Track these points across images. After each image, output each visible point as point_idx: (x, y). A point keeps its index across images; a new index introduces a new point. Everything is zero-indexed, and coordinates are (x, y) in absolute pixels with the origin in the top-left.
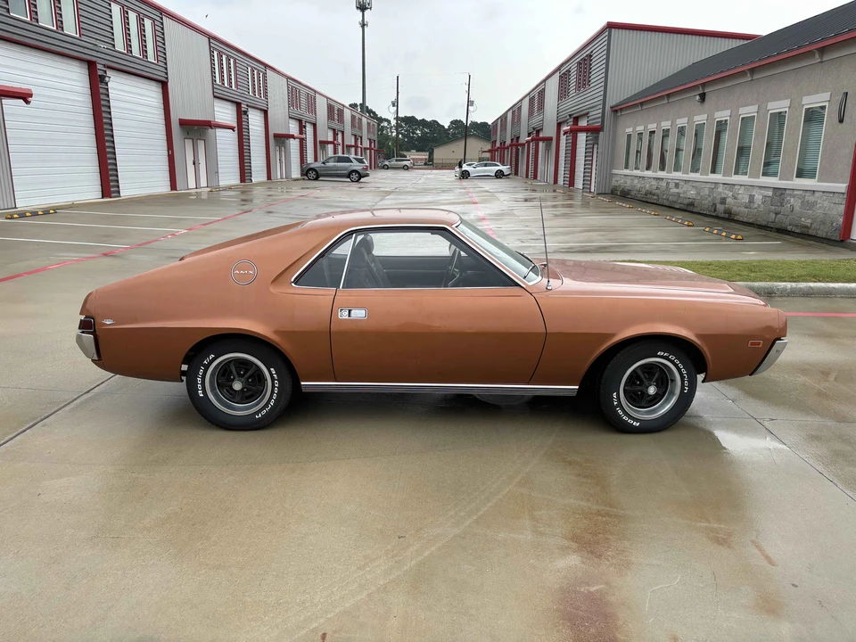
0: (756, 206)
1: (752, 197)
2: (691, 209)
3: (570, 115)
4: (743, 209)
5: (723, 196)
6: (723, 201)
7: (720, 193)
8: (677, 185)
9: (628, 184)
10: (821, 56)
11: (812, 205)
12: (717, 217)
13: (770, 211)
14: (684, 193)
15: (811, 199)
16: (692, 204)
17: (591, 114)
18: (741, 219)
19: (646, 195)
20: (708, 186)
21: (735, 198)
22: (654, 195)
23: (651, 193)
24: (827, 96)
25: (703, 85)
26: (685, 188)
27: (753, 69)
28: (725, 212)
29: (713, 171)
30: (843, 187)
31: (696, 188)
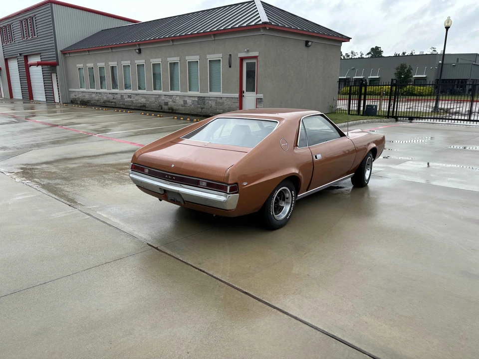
0: (189, 105)
1: (185, 102)
2: (144, 108)
3: (20, 54)
4: (180, 107)
5: (166, 101)
6: (166, 104)
7: (163, 100)
8: (129, 97)
9: (87, 97)
10: (214, 38)
11: (222, 104)
12: (163, 112)
13: (198, 108)
14: (136, 100)
15: (221, 101)
16: (144, 106)
17: (42, 54)
18: (181, 112)
19: (104, 102)
20: (154, 96)
21: (175, 102)
22: (112, 102)
23: (109, 102)
24: (221, 55)
25: (139, 45)
26: (137, 98)
27: (174, 40)
28: (169, 109)
29: (155, 89)
30: (237, 95)
31: (145, 98)
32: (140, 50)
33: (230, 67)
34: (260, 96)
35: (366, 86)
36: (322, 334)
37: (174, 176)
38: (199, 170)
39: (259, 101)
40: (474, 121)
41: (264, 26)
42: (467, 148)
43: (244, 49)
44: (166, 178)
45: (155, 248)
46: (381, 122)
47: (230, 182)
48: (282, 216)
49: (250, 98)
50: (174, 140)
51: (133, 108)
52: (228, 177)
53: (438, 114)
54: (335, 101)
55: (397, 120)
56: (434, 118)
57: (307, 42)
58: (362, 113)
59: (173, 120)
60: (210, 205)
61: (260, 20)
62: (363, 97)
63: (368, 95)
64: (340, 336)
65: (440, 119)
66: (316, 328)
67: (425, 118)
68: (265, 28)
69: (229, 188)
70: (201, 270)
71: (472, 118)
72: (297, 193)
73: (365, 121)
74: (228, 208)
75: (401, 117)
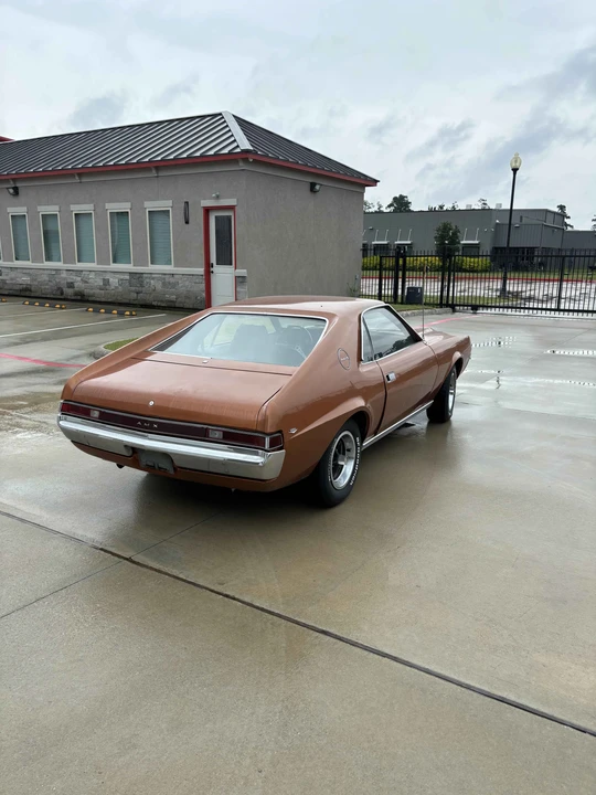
0: (113, 288)
1: (106, 282)
2: (27, 294)
4: (98, 291)
5: (69, 281)
6: (71, 285)
7: (65, 279)
10: (157, 173)
11: (174, 285)
12: (66, 300)
13: (130, 291)
14: (12, 279)
15: (172, 280)
16: (27, 290)
21: (86, 282)
24: (170, 203)
25: (14, 180)
26: (13, 274)
27: (82, 173)
28: (76, 294)
29: (49, 258)
30: (201, 271)
31: (29, 274)
32: (16, 190)
33: (187, 222)
34: (242, 272)
35: (404, 257)
36: (482, 697)
37: (156, 423)
38: (206, 410)
39: (239, 280)
40: (564, 310)
41: (244, 156)
42: (557, 353)
43: (210, 193)
44: (139, 426)
45: (127, 559)
46: (432, 314)
47: (269, 430)
48: (342, 481)
49: (223, 276)
50: (140, 354)
51: (6, 293)
52: (265, 421)
53: (508, 300)
54: (357, 281)
55: (454, 311)
56: (504, 307)
57: (313, 185)
58: (399, 300)
59: (87, 314)
60: (231, 473)
61: (238, 146)
62: (400, 273)
63: (409, 270)
64: (512, 697)
65: (512, 308)
66: (468, 687)
67: (491, 307)
68: (246, 160)
69: (267, 440)
70: (227, 596)
71: (562, 307)
72: (362, 441)
73: (409, 312)
74: (265, 476)
75: (460, 305)
